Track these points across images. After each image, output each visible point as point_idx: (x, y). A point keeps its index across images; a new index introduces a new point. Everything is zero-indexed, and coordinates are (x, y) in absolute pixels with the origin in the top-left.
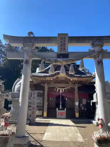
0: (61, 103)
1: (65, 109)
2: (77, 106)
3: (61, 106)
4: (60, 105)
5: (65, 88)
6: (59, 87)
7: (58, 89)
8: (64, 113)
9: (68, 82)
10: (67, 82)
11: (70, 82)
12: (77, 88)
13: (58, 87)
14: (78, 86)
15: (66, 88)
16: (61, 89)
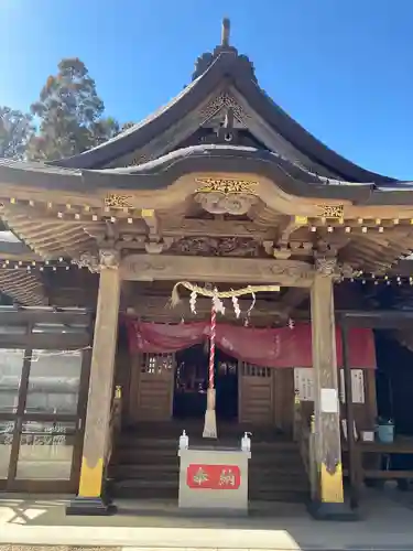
0: (211, 395)
1: (246, 442)
2: (330, 415)
3: (210, 416)
4: (205, 408)
5: (244, 286)
6: (201, 284)
7: (195, 290)
8: (236, 470)
9: (268, 245)
10: (262, 248)
11: (276, 246)
12: (329, 288)
13: (193, 283)
14: (338, 277)
15: (251, 290)
16: (215, 295)
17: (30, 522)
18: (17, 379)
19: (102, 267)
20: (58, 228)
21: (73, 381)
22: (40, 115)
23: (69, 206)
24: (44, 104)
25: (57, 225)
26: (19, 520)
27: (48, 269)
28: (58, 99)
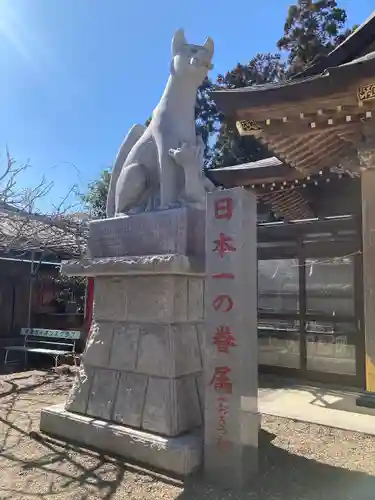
17: (328, 406)
18: (296, 287)
19: (364, 169)
20: (312, 140)
21: (347, 286)
22: (286, 47)
23: (320, 112)
24: (288, 36)
25: (312, 137)
26: (319, 402)
27: (310, 185)
28: (300, 26)
